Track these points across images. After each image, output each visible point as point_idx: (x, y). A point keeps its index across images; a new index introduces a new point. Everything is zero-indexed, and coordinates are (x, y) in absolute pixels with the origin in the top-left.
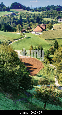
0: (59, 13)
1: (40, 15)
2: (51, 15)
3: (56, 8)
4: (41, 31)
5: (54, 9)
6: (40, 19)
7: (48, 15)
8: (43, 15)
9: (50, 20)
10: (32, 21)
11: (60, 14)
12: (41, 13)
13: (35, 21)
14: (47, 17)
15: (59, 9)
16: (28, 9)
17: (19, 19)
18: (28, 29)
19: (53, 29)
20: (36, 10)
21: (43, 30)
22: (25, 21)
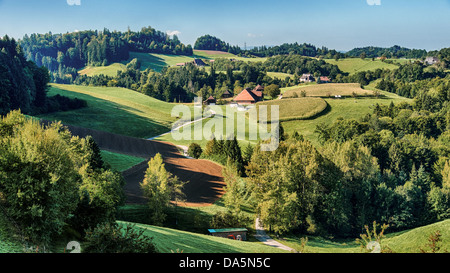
0: (305, 61)
1: (260, 64)
2: (286, 65)
3: (301, 50)
4: (252, 102)
5: (296, 52)
6: (257, 74)
7: (279, 64)
8: (268, 64)
9: (282, 76)
10: (239, 77)
11: (308, 62)
12: (264, 60)
13: (247, 78)
14: (277, 71)
15: (310, 51)
16: (236, 51)
17: (209, 73)
18: (223, 96)
19: (280, 97)
20: (254, 53)
21: (257, 99)
22: (223, 78)
